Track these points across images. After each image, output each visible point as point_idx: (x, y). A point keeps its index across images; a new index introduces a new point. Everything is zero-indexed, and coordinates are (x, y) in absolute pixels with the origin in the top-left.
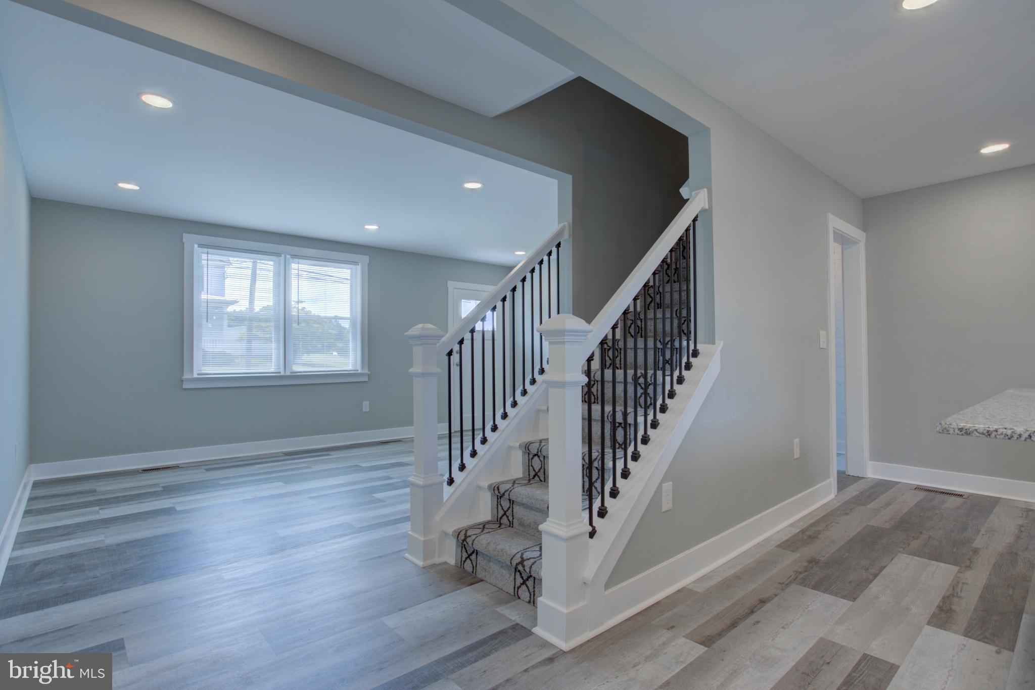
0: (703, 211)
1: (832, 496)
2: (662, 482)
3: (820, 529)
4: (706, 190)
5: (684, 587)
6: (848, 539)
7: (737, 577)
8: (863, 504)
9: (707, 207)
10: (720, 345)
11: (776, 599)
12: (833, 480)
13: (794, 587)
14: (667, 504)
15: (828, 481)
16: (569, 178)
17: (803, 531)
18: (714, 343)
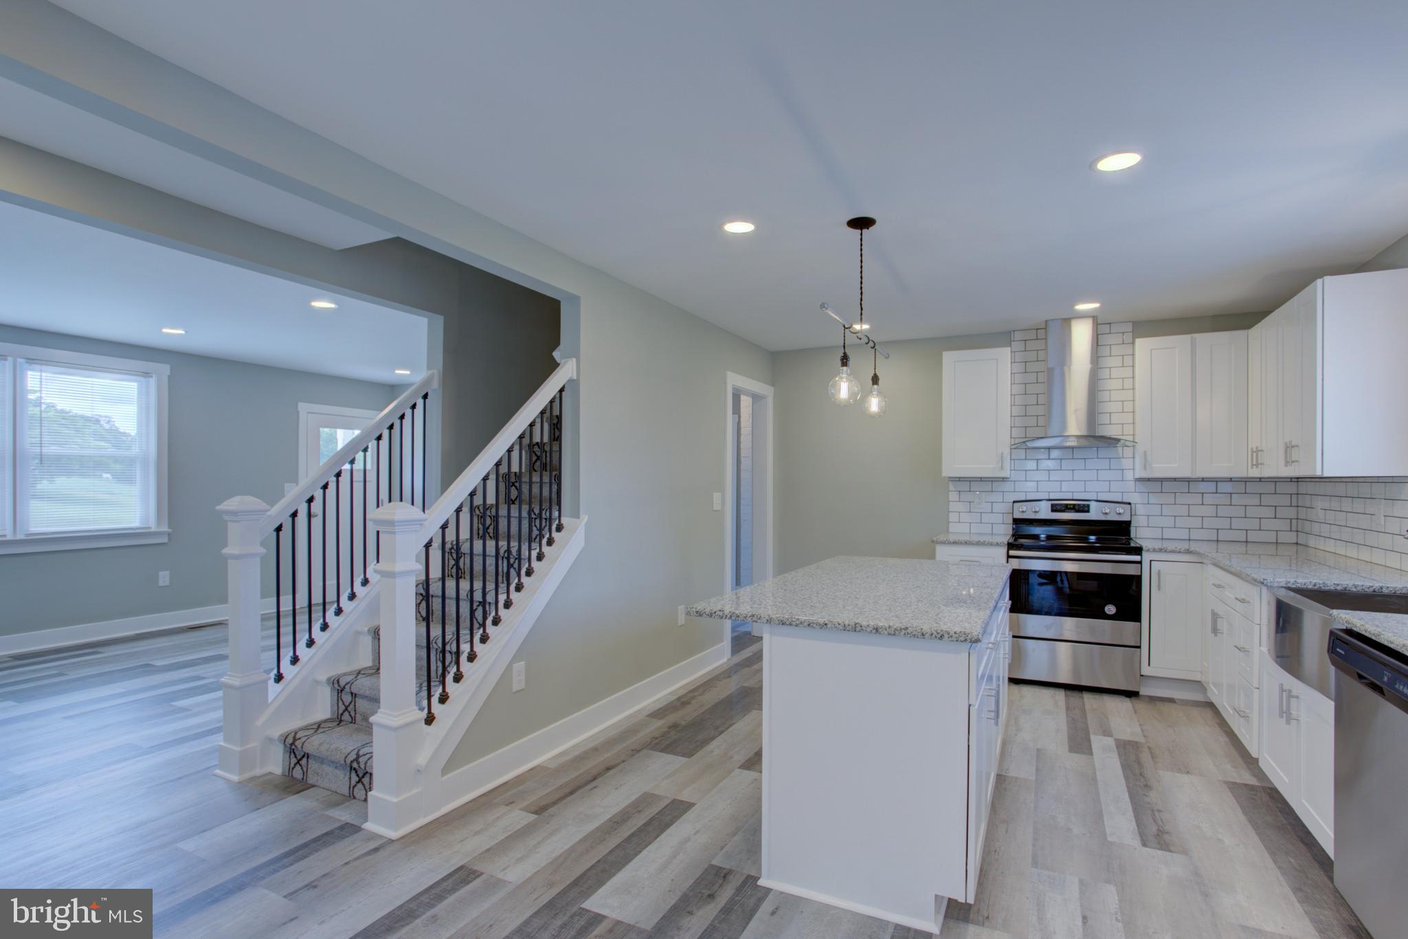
0: (570, 381)
1: (725, 660)
2: (515, 659)
3: (696, 694)
4: (574, 360)
5: (538, 765)
6: (717, 701)
7: (595, 750)
8: (748, 666)
9: (575, 378)
10: (584, 518)
11: (623, 765)
12: (726, 644)
13: (645, 751)
14: (518, 682)
15: (721, 644)
16: (440, 320)
17: (679, 699)
18: (579, 518)
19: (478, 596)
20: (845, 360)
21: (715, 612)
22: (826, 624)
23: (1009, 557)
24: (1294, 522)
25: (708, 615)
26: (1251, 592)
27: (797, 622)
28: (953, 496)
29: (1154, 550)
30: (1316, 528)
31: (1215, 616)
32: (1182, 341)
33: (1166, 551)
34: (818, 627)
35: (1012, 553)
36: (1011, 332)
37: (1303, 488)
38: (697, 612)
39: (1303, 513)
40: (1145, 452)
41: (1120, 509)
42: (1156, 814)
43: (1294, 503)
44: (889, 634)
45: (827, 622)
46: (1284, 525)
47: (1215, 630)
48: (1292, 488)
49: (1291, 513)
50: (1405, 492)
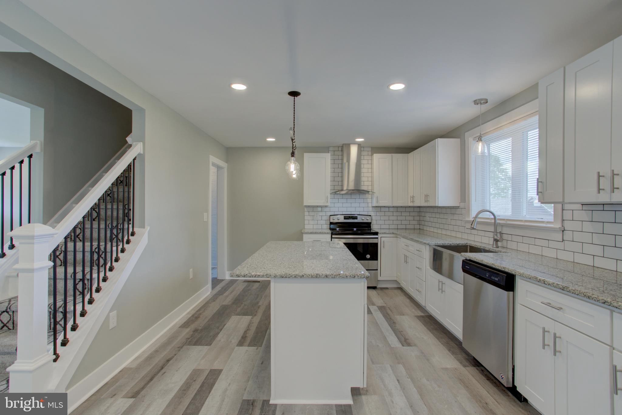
0: (139, 154)
1: (209, 293)
2: (111, 311)
3: (201, 312)
4: (142, 143)
5: (125, 368)
6: (213, 314)
7: (156, 351)
8: (222, 295)
9: (142, 153)
10: (148, 228)
11: (176, 357)
12: (210, 285)
13: (185, 347)
14: (113, 323)
15: (208, 285)
16: (41, 112)
17: (193, 316)
18: (144, 228)
19: (79, 276)
20: (293, 154)
21: (247, 275)
23: (332, 238)
24: (419, 221)
25: (243, 276)
26: (422, 247)
27: (289, 276)
28: (307, 213)
29: (382, 233)
30: (426, 223)
31: (406, 257)
32: (388, 156)
33: (386, 233)
35: (333, 236)
36: (329, 147)
37: (422, 210)
38: (237, 275)
39: (422, 218)
40: (377, 196)
41: (368, 218)
42: (401, 332)
43: (419, 215)
44: (332, 278)
46: (416, 222)
47: (406, 262)
48: (418, 210)
49: (418, 218)
50: (458, 211)
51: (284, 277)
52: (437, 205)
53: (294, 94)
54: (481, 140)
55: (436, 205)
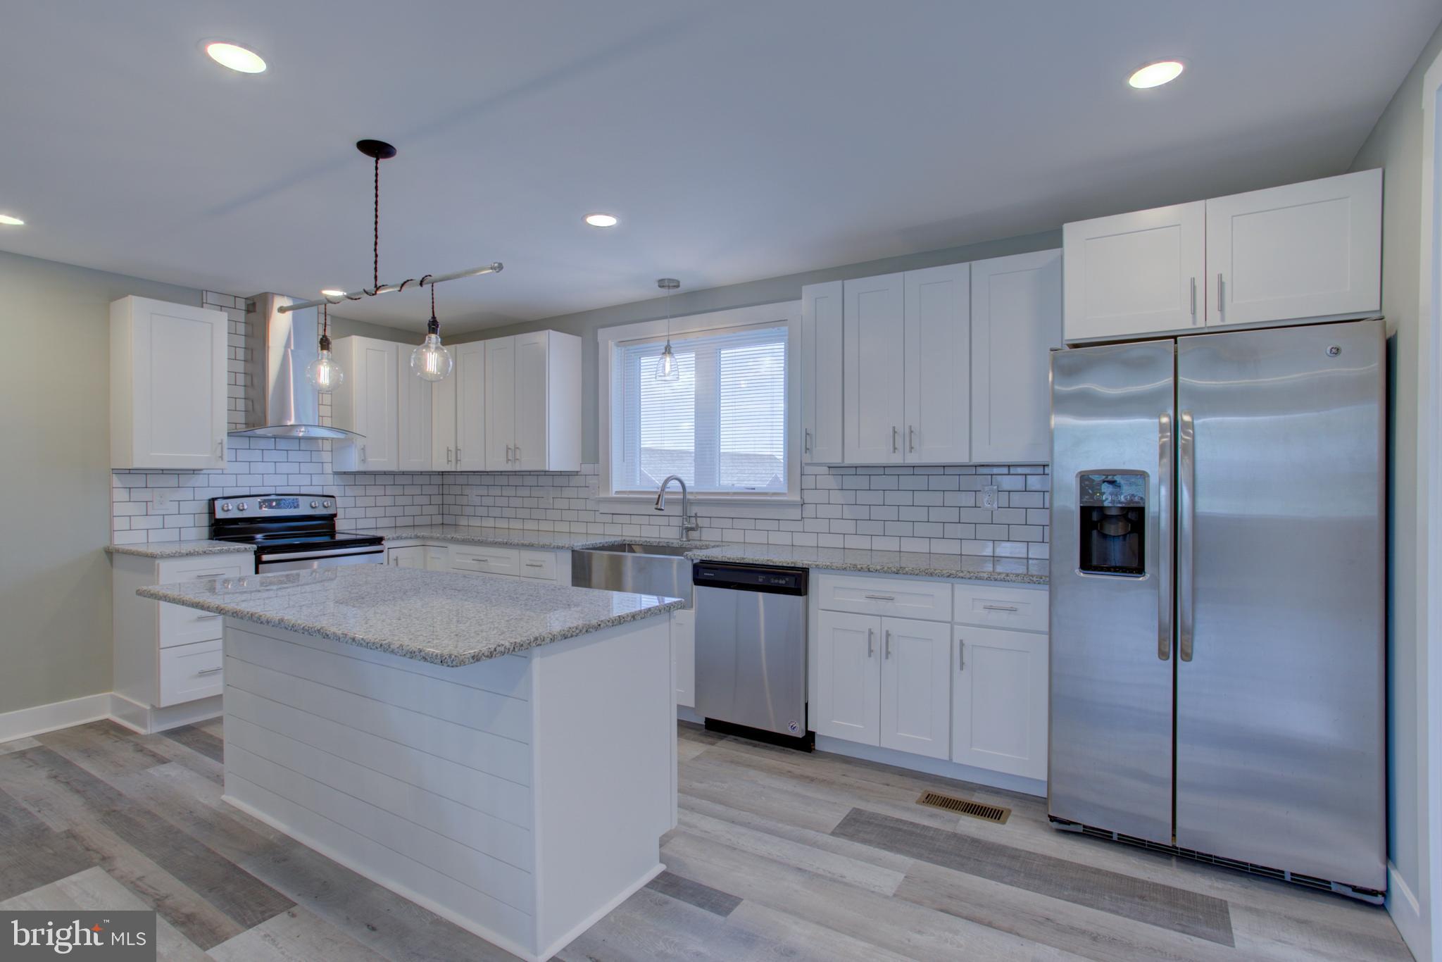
21: (495, 650)
22: (599, 625)
23: (258, 562)
24: (441, 506)
25: (487, 656)
27: (578, 631)
28: (120, 495)
29: (393, 539)
30: (469, 510)
33: (401, 539)
34: (593, 631)
35: (265, 557)
36: (202, 291)
37: (449, 480)
38: (473, 657)
39: (450, 499)
41: (327, 502)
43: (441, 493)
45: (599, 623)
46: (434, 510)
48: (437, 480)
49: (439, 500)
50: (575, 481)
51: (569, 635)
52: (547, 469)
53: (376, 149)
54: (670, 353)
55: (545, 466)
